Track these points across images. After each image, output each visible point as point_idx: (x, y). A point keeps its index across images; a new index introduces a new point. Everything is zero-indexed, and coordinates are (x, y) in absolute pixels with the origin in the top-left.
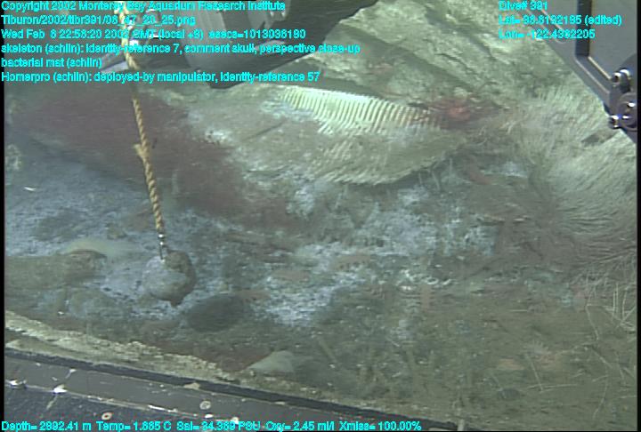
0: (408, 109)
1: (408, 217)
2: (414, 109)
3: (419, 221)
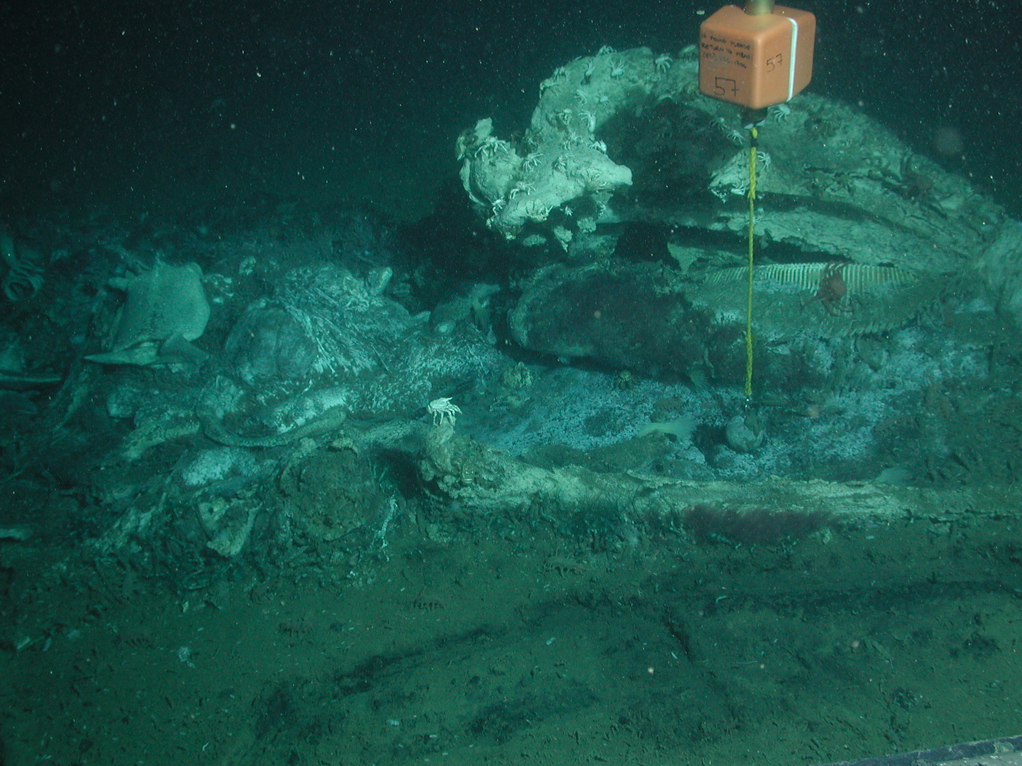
0: (879, 268)
1: (913, 356)
2: (883, 268)
3: (923, 358)
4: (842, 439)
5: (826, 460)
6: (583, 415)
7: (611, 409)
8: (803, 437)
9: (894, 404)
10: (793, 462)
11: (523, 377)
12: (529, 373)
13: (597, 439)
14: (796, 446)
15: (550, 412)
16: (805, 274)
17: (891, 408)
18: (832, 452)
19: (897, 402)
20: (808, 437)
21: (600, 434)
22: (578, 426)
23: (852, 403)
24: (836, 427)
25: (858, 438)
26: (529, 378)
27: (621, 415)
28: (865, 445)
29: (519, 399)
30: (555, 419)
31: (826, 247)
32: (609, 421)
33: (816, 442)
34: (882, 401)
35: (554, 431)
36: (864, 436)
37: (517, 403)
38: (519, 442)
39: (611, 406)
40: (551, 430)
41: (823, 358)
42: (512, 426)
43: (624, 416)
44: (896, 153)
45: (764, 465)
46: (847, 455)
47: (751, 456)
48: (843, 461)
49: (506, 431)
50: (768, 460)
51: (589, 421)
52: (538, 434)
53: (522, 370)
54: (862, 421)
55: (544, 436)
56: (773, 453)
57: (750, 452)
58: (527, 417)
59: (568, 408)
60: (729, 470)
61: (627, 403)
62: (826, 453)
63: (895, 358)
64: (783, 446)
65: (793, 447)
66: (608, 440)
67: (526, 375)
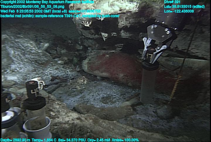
7: (112, 95)
67: (85, 80)
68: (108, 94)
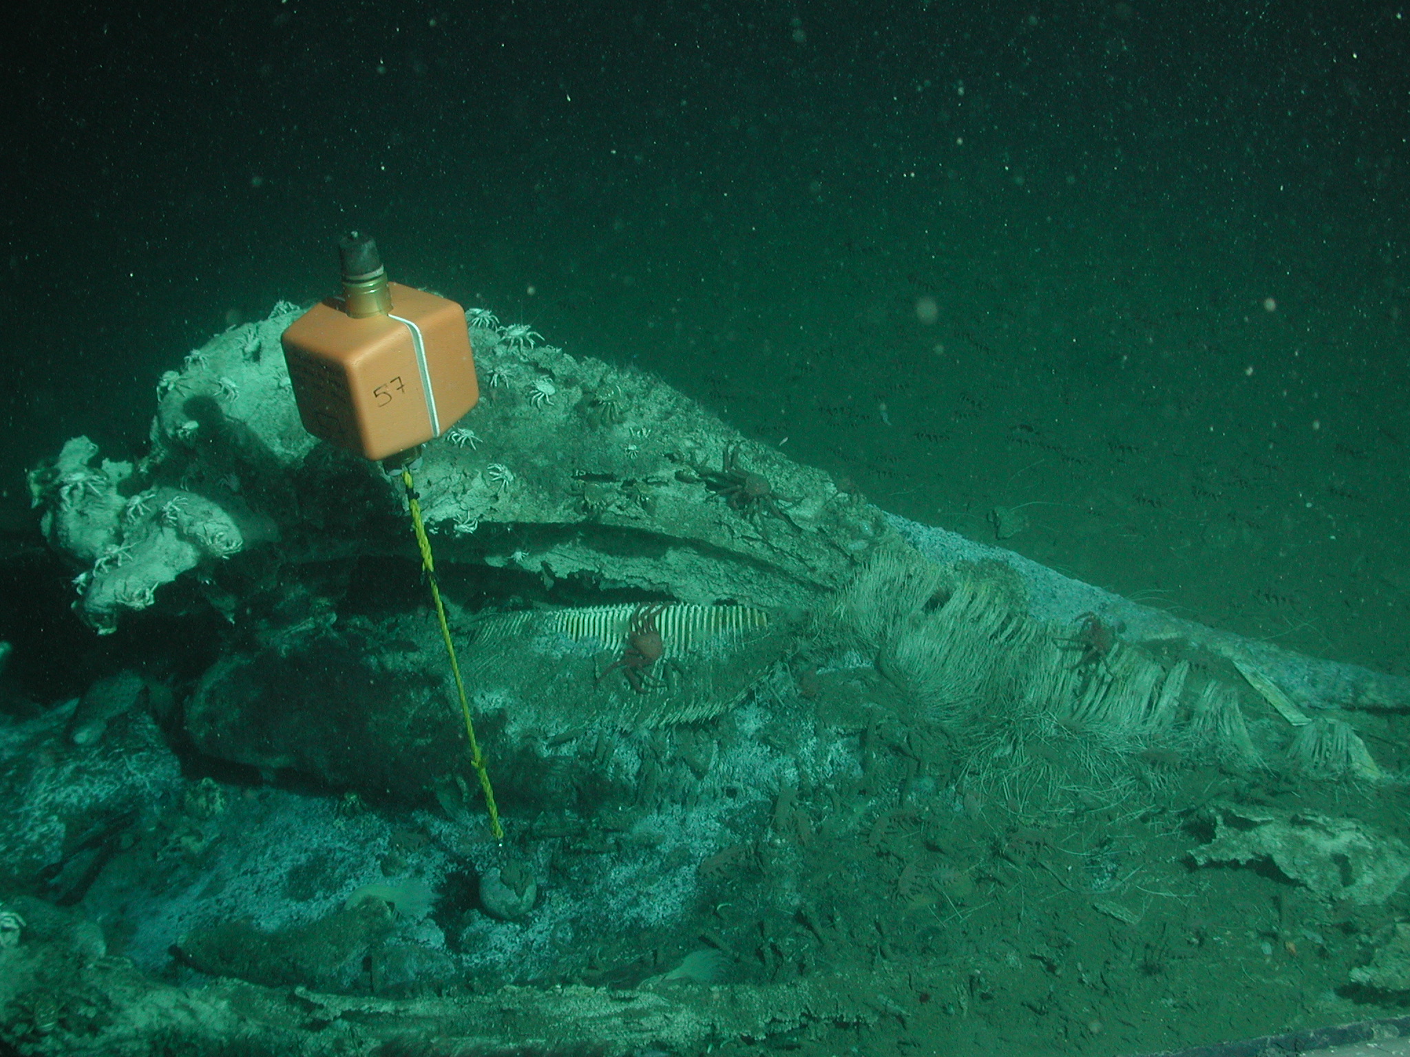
0: (714, 608)
1: (757, 750)
2: (721, 608)
3: (771, 752)
4: (652, 889)
5: (623, 928)
6: (287, 864)
7: (330, 851)
8: (596, 888)
9: (732, 825)
10: (576, 934)
11: (211, 801)
12: (218, 795)
13: (301, 906)
14: (585, 904)
15: (243, 859)
16: (609, 623)
17: (728, 831)
18: (634, 912)
19: (738, 820)
20: (606, 889)
21: (306, 897)
22: (277, 884)
23: (673, 824)
24: (647, 868)
25: (676, 886)
26: (218, 803)
27: (342, 861)
28: (682, 898)
29: (200, 837)
30: (245, 873)
31: (637, 581)
32: (324, 871)
33: (614, 894)
34: (719, 819)
35: (240, 894)
36: (685, 882)
37: (196, 847)
38: (188, 917)
39: (331, 845)
40: (237, 892)
41: (627, 760)
42: (185, 884)
43: (346, 862)
44: (716, 441)
45: (532, 942)
46: (654, 917)
47: (518, 927)
48: (646, 929)
49: (174, 896)
50: (541, 932)
51: (295, 873)
52: (218, 901)
53: (208, 789)
54: (684, 857)
55: (225, 904)
56: (551, 918)
57: (515, 920)
58: (209, 869)
59: (269, 852)
60: (478, 955)
61: (353, 840)
62: (625, 914)
63: (731, 754)
64: (566, 905)
65: (581, 907)
66: (316, 909)
67: (214, 797)
68: (315, 846)
